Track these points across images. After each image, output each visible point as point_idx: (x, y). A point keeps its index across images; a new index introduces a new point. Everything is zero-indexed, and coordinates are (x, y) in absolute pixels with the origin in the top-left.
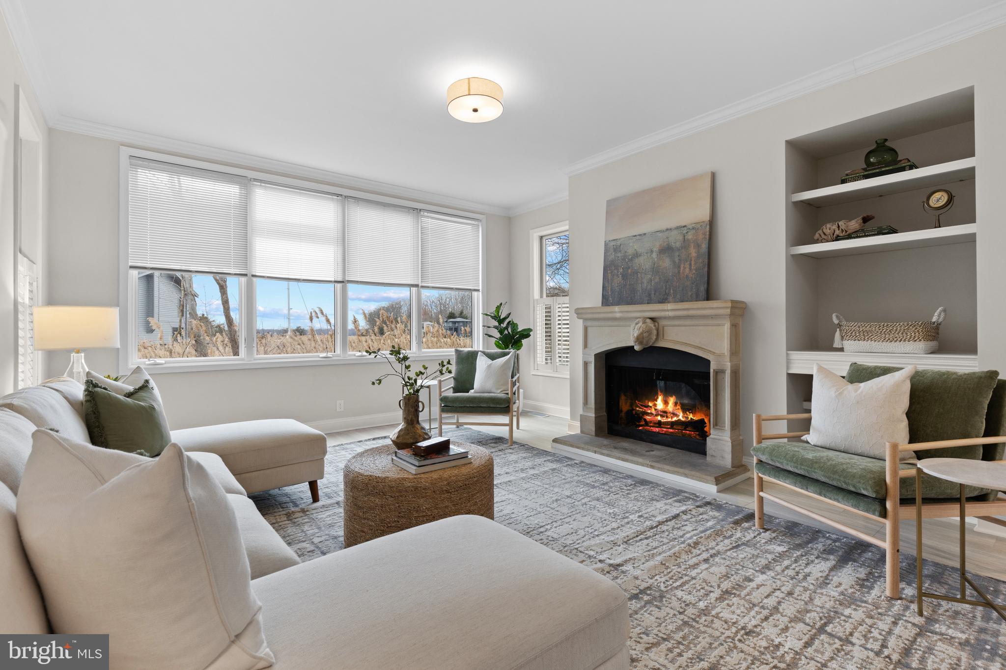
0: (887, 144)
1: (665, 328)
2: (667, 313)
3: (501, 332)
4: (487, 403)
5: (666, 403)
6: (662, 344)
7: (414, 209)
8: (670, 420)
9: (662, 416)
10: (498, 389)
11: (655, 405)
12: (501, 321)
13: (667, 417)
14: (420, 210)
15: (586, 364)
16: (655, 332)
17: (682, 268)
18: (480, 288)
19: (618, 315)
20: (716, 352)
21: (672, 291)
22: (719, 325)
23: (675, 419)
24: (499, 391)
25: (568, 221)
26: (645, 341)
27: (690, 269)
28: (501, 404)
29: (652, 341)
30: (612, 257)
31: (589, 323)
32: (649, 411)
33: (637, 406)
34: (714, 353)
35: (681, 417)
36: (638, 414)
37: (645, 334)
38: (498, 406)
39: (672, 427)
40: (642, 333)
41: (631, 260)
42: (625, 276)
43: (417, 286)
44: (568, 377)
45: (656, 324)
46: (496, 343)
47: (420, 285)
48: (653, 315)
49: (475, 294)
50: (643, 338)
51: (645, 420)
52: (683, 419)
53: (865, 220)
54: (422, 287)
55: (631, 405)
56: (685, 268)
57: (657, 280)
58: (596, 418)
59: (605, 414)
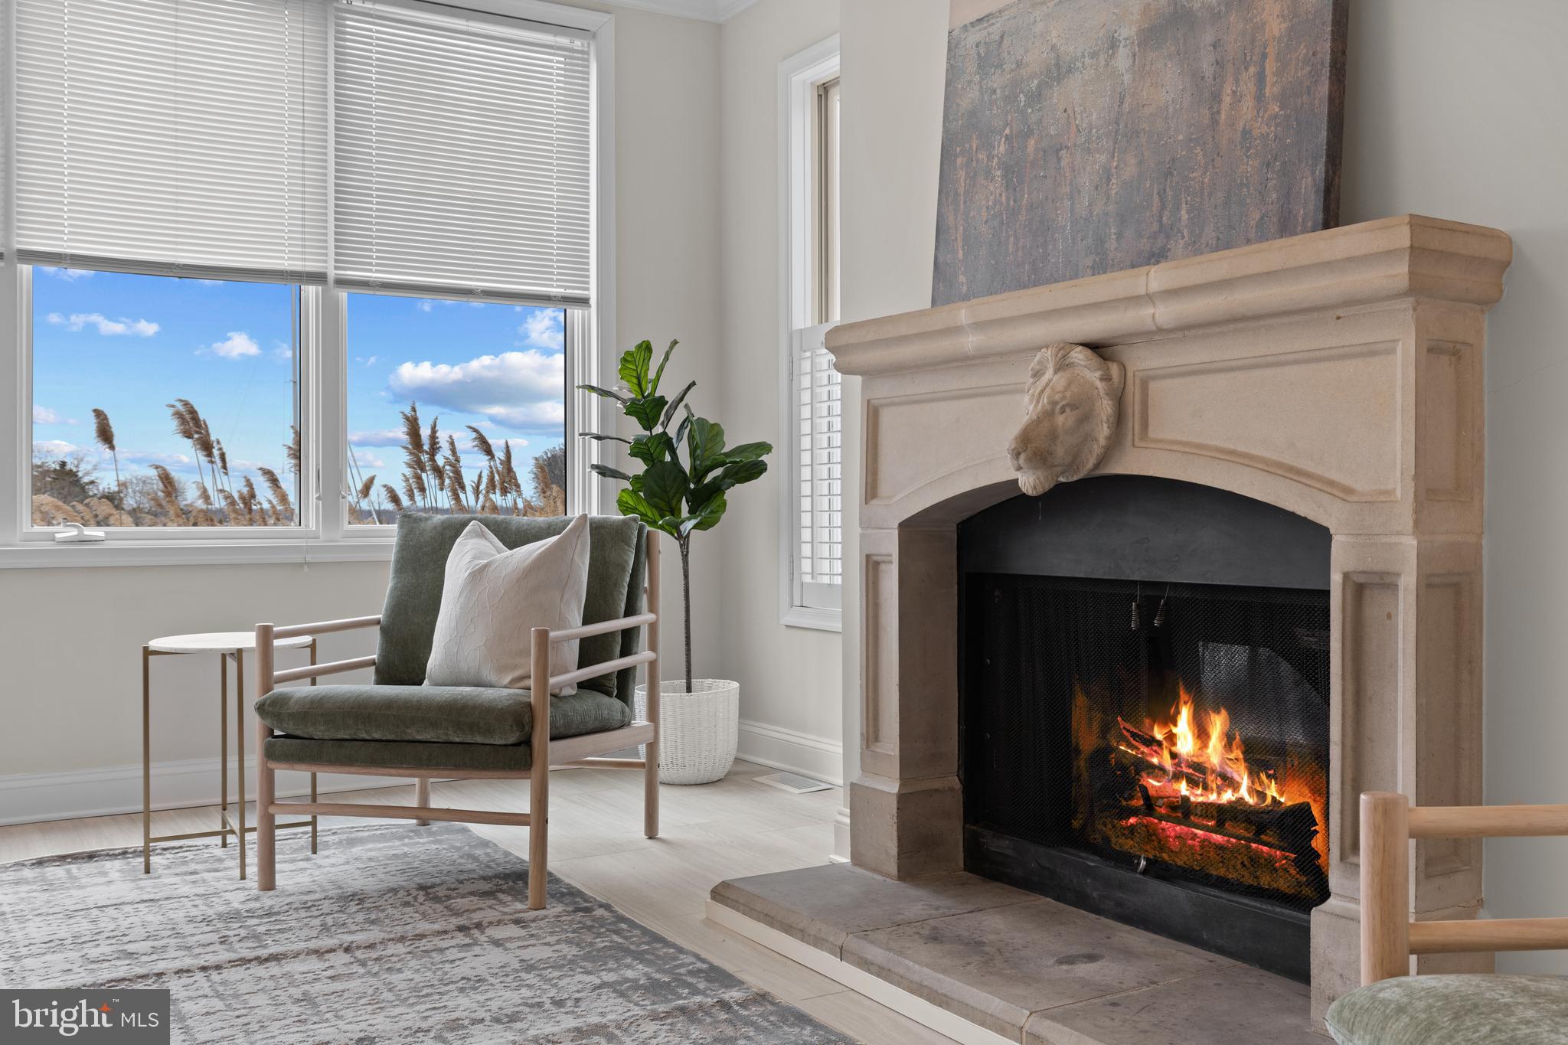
1: (1153, 386)
2: (1147, 311)
3: (640, 450)
6: (1134, 463)
8: (1212, 797)
9: (1193, 783)
10: (503, 669)
11: (1171, 738)
13: (1206, 788)
15: (872, 567)
16: (1105, 408)
17: (1227, 100)
19: (971, 342)
20: (1358, 486)
21: (1184, 215)
22: (1370, 352)
23: (1228, 796)
24: (507, 680)
26: (1060, 451)
27: (1259, 97)
29: (1097, 450)
30: (971, 96)
31: (884, 390)
32: (1155, 760)
33: (1122, 739)
34: (1349, 491)
35: (1243, 792)
36: (1124, 768)
37: (1060, 419)
39: (1219, 828)
40: (1048, 414)
41: (1036, 97)
42: (1013, 173)
43: (318, 278)
44: (838, 626)
45: (1114, 369)
46: (627, 498)
47: (332, 274)
48: (1095, 326)
49: (576, 313)
50: (1053, 436)
51: (1144, 792)
52: (1251, 800)
54: (341, 282)
55: (1105, 729)
56: (1237, 97)
57: (1130, 171)
58: (902, 798)
59: (955, 783)
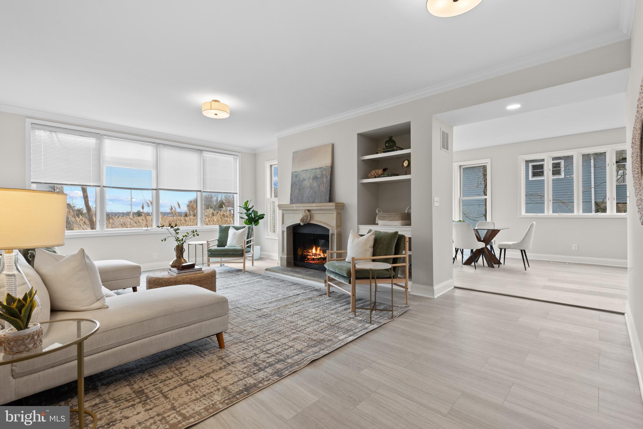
0: (392, 138)
1: (314, 215)
2: (313, 208)
3: (247, 215)
4: (232, 252)
5: (316, 250)
6: (312, 222)
7: (198, 150)
8: (316, 257)
9: (313, 256)
10: (238, 245)
11: (312, 251)
12: (248, 210)
14: (202, 150)
15: (283, 232)
16: (309, 217)
17: (321, 187)
18: (238, 192)
19: (295, 208)
20: (331, 225)
21: (317, 198)
22: (332, 214)
23: (320, 257)
24: (239, 246)
25: (277, 160)
26: (305, 221)
27: (324, 187)
28: (239, 252)
29: (308, 221)
30: (294, 180)
31: (284, 212)
32: (311, 254)
34: (331, 226)
35: (322, 256)
38: (237, 253)
39: (318, 260)
40: (304, 217)
41: (302, 182)
42: (299, 190)
43: (200, 191)
44: (277, 238)
45: (310, 213)
46: (245, 222)
47: (202, 191)
48: (309, 208)
49: (235, 195)
50: (304, 219)
51: (308, 258)
52: (323, 257)
53: (385, 170)
54: (203, 192)
56: (322, 187)
57: (312, 192)
58: (287, 258)
59: (292, 256)
